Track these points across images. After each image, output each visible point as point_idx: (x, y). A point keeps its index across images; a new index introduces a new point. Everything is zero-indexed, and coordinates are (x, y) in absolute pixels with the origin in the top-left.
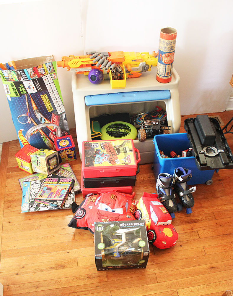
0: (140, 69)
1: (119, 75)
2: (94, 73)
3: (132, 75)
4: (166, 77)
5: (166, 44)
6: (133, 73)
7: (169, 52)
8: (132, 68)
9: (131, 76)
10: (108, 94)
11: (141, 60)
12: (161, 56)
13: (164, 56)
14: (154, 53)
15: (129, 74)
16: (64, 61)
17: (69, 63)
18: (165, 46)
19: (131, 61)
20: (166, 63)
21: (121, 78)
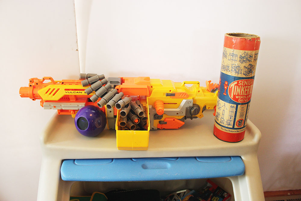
0: (181, 112)
1: (137, 121)
2: (86, 113)
3: (166, 123)
4: (236, 130)
5: (239, 59)
6: (167, 119)
7: (244, 76)
8: (165, 110)
9: (164, 126)
10: (112, 159)
11: (185, 95)
12: (228, 85)
13: (233, 85)
14: (210, 83)
15: (160, 122)
16: (34, 87)
17: (41, 92)
18: (237, 63)
19: (165, 96)
20: (237, 100)
21: (142, 126)
